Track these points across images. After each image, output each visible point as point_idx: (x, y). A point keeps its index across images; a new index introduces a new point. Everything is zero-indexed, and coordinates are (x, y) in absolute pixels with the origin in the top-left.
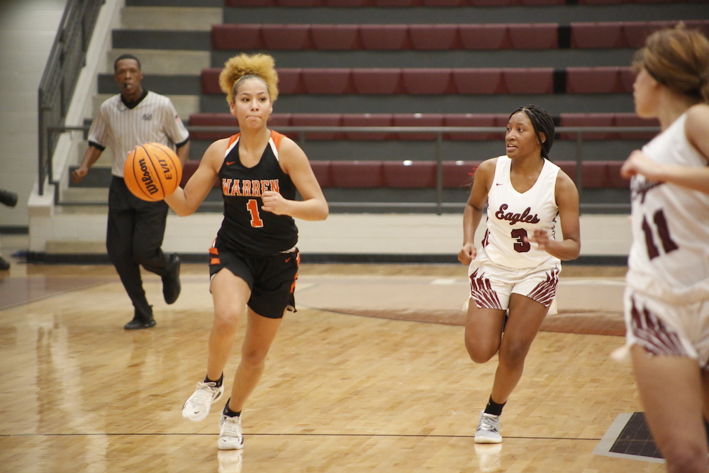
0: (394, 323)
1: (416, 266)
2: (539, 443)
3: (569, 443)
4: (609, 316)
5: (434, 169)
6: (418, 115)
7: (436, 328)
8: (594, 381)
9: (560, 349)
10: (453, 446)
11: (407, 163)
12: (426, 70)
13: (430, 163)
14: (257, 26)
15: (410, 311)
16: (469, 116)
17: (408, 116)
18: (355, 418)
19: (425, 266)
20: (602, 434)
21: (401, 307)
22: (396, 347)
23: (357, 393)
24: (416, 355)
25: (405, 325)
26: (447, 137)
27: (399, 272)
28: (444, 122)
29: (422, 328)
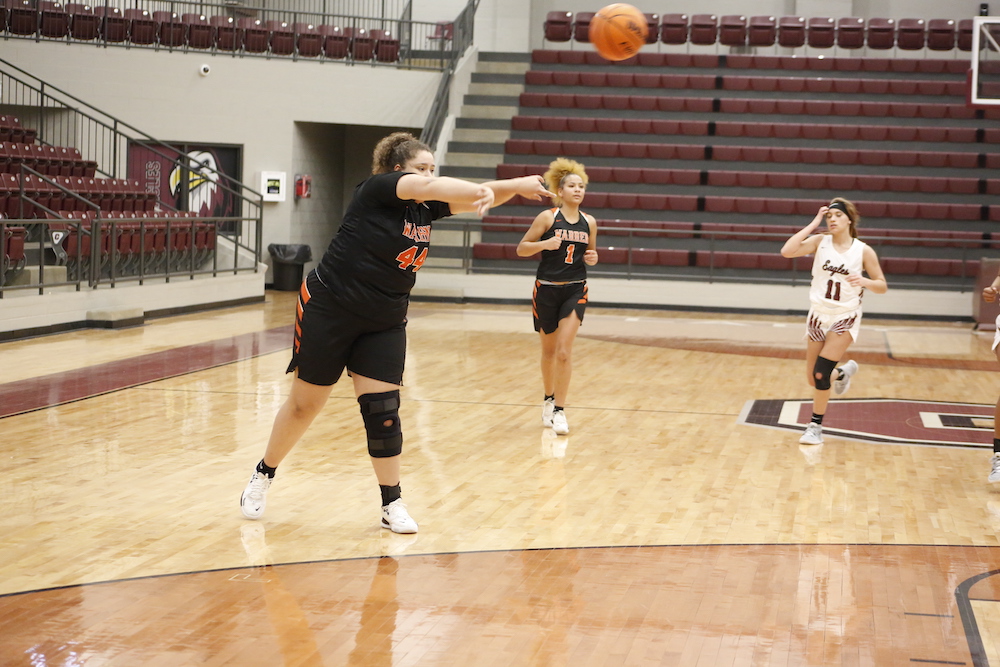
0: (607, 343)
1: (614, 309)
2: (703, 416)
3: (721, 417)
4: (733, 343)
5: (627, 253)
6: (618, 221)
7: (632, 347)
8: (729, 381)
9: (707, 362)
10: (654, 417)
11: (611, 248)
12: (622, 194)
13: (624, 249)
14: (524, 165)
15: (615, 337)
16: (648, 222)
17: (612, 221)
18: (593, 398)
19: (620, 310)
20: (739, 412)
21: (611, 333)
22: (610, 357)
23: (592, 384)
24: (623, 363)
25: (614, 344)
26: (635, 234)
27: (605, 313)
28: (633, 225)
29: (624, 346)
